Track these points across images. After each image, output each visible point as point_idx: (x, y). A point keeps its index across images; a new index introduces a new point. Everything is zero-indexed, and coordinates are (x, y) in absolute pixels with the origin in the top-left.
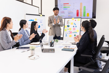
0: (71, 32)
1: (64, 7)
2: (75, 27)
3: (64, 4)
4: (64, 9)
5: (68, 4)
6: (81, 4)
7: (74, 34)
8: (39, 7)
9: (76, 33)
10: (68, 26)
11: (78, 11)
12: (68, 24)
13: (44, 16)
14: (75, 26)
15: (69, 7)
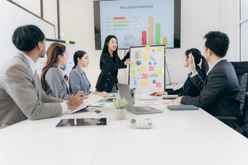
0: (145, 76)
1: (114, 26)
2: (153, 65)
3: (114, 18)
4: (114, 29)
5: (124, 18)
6: (151, 19)
7: (153, 79)
8: (54, 26)
9: (157, 76)
10: (138, 63)
11: (144, 34)
12: (137, 60)
13: (73, 43)
14: (153, 62)
15: (126, 25)
